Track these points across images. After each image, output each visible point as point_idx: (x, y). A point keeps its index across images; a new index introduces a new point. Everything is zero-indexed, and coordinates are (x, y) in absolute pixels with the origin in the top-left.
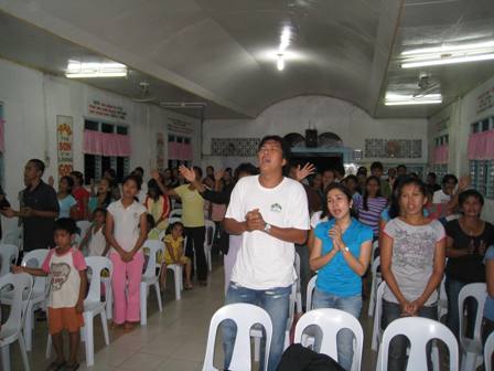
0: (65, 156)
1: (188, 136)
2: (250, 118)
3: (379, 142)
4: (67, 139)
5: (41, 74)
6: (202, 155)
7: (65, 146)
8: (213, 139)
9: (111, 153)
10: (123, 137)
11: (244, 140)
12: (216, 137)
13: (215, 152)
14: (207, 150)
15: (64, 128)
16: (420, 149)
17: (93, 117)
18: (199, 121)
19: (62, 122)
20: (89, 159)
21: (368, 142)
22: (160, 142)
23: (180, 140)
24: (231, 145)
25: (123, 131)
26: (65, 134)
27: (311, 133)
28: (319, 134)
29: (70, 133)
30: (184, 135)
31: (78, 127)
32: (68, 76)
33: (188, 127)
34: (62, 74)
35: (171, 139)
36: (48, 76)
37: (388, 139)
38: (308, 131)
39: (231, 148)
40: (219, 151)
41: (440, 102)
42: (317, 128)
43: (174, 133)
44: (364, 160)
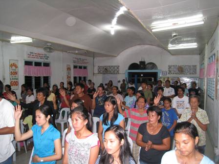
0: (14, 77)
1: (86, 65)
3: (175, 66)
4: (15, 70)
6: (94, 73)
7: (14, 73)
8: (99, 66)
10: (46, 68)
11: (112, 66)
13: (99, 72)
14: (96, 71)
15: (14, 65)
16: (196, 70)
17: (30, 59)
18: (92, 58)
19: (12, 62)
20: (28, 78)
21: (170, 67)
22: (69, 69)
23: (80, 67)
26: (14, 68)
27: (143, 63)
28: (146, 63)
29: (16, 67)
30: (83, 65)
31: (21, 66)
32: (12, 42)
33: (85, 61)
34: (9, 42)
35: (75, 67)
36: (4, 43)
37: (180, 65)
38: (140, 62)
39: (106, 70)
40: (101, 72)
41: (196, 47)
42: (145, 61)
43: (76, 64)
44: (168, 75)
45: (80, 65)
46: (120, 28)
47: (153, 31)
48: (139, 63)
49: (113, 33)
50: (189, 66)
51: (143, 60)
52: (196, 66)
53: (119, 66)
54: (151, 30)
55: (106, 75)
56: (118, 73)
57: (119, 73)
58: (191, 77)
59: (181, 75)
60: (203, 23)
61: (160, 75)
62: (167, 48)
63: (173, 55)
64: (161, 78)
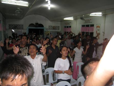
12: (10, 24)
44: (48, 30)
51: (37, 22)
52: (59, 26)
57: (23, 29)
59: (54, 30)
61: (45, 30)
63: (50, 21)
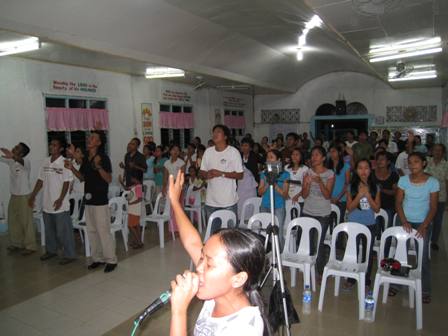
0: (147, 131)
1: (241, 109)
2: (291, 93)
3: (399, 109)
4: (149, 119)
5: (129, 77)
6: (254, 123)
7: (148, 124)
8: (262, 111)
9: (180, 127)
10: (188, 115)
11: (286, 110)
12: (265, 109)
13: (264, 121)
14: (258, 119)
15: (146, 112)
16: (435, 113)
17: (166, 102)
18: (251, 97)
19: (144, 107)
20: (164, 132)
21: (389, 109)
22: (218, 116)
23: (234, 113)
24: (276, 115)
25: (188, 110)
26: (147, 115)
27: (341, 103)
28: (348, 103)
29: (150, 115)
30: (238, 109)
31: (156, 110)
32: (147, 77)
33: (241, 102)
34: (144, 76)
35: (227, 113)
37: (407, 106)
38: (337, 102)
39: (276, 118)
40: (268, 120)
41: (435, 76)
42: (346, 99)
43: (229, 108)
44: (386, 124)
45: (234, 109)
46: (310, 49)
47: (371, 61)
48: (335, 104)
49: (300, 58)
50: (424, 108)
51: (342, 99)
52: (435, 106)
53: (299, 110)
54: (368, 60)
55: (276, 126)
56: (297, 121)
57: (299, 123)
58: (426, 127)
59: (408, 124)
60: (440, 50)
61: (372, 124)
62: (387, 79)
63: (395, 89)
64: (374, 128)
